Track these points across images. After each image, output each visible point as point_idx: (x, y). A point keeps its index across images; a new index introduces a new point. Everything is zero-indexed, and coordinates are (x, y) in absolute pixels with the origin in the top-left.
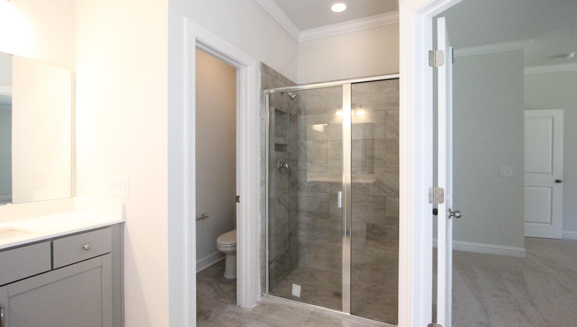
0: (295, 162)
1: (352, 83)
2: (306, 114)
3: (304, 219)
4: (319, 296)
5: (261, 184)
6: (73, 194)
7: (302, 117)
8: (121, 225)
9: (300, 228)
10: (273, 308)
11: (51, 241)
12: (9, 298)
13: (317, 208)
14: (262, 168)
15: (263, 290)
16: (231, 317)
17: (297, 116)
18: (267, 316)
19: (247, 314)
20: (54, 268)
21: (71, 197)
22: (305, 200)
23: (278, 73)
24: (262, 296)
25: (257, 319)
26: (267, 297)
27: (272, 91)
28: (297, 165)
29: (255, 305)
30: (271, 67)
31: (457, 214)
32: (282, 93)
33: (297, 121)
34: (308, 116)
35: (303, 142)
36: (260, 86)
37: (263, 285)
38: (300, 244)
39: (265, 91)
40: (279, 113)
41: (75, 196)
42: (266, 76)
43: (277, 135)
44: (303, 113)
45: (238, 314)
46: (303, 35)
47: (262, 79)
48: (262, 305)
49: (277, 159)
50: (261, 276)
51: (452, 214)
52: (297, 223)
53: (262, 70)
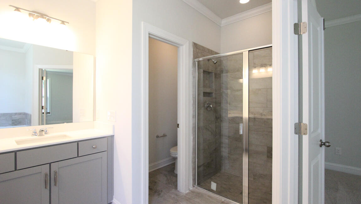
0: (218, 103)
1: (249, 51)
2: (227, 73)
3: (225, 141)
4: (231, 192)
5: (193, 117)
6: (94, 120)
7: (224, 74)
8: (112, 136)
9: (223, 147)
10: (199, 195)
11: (78, 142)
12: (59, 168)
13: (233, 134)
14: (193, 107)
15: (194, 183)
16: (173, 196)
17: (220, 75)
18: (194, 200)
19: (182, 196)
20: (79, 156)
21: (93, 121)
22: (226, 128)
23: (206, 48)
24: (194, 186)
25: (187, 200)
26: (196, 188)
27: (201, 59)
28: (220, 106)
29: (188, 191)
30: (200, 44)
31: (327, 144)
32: (209, 60)
33: (220, 77)
34: (228, 74)
35: (224, 91)
36: (192, 57)
37: (194, 180)
38: (222, 157)
39: (196, 60)
40: (206, 73)
41: (95, 121)
42: (197, 50)
43: (204, 86)
44: (224, 72)
45: (177, 195)
46: (224, 22)
47: (193, 52)
48: (193, 192)
49: (205, 102)
50: (193, 174)
51: (323, 143)
52: (220, 143)
53: (194, 47)
